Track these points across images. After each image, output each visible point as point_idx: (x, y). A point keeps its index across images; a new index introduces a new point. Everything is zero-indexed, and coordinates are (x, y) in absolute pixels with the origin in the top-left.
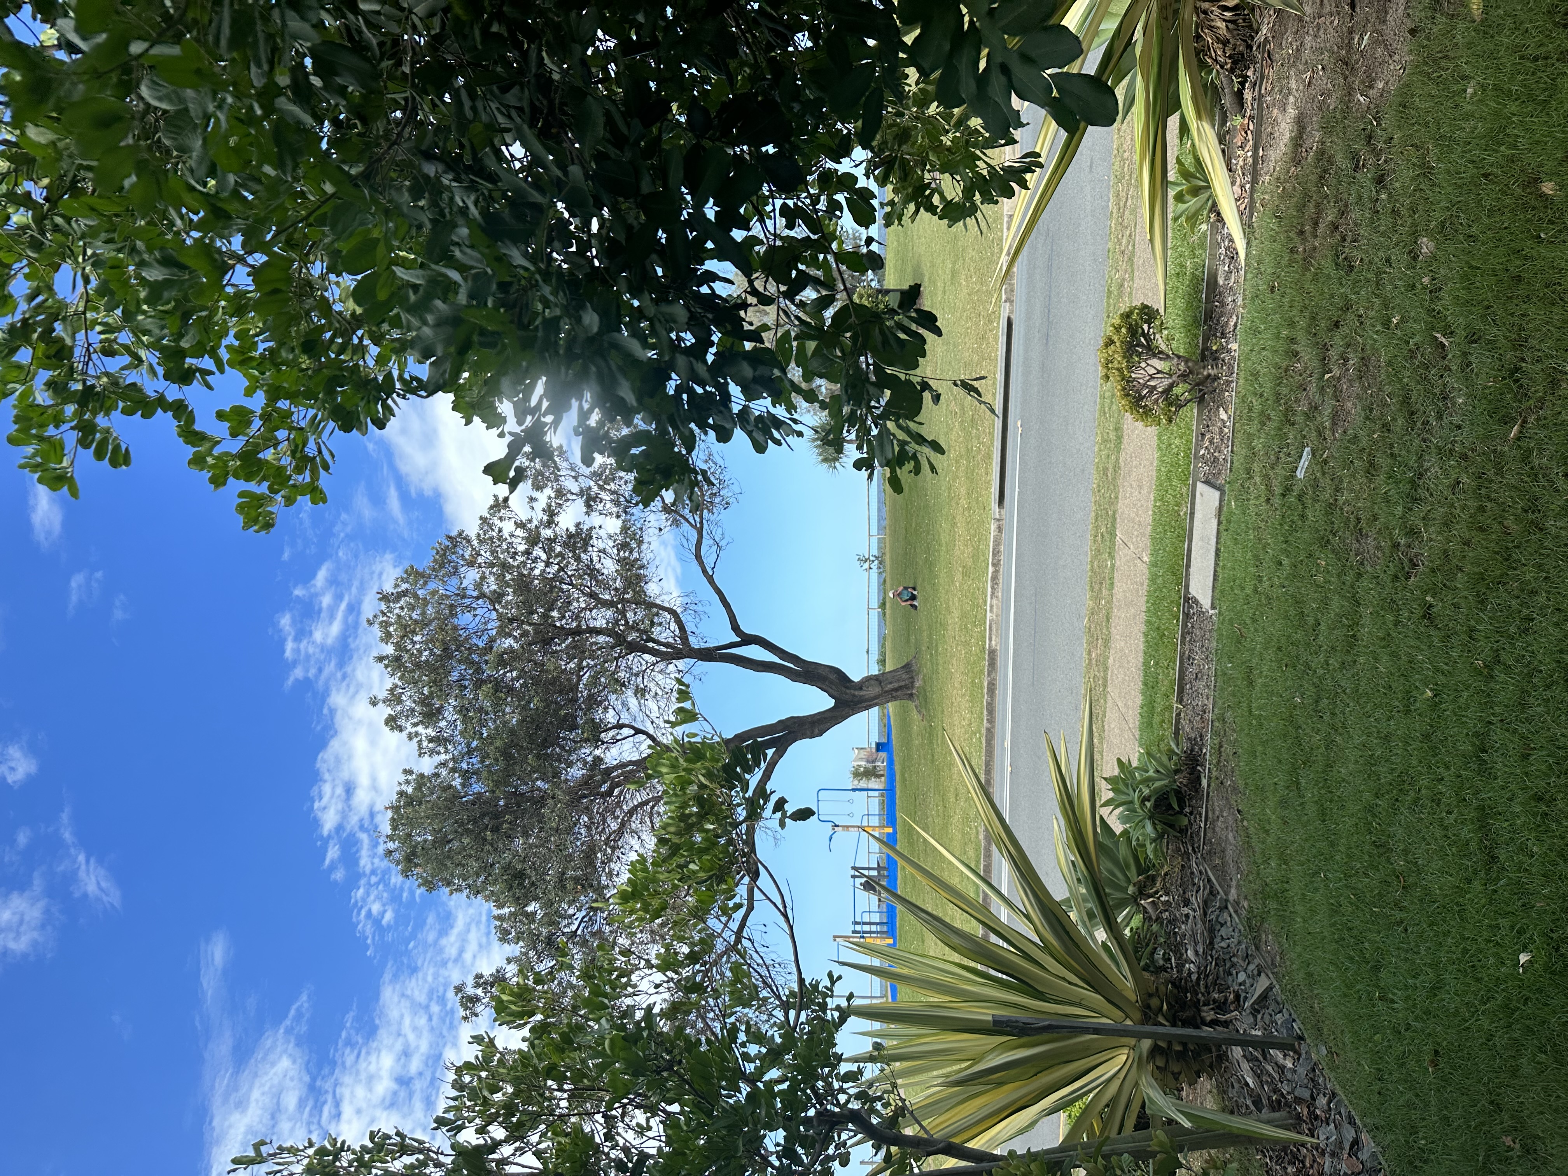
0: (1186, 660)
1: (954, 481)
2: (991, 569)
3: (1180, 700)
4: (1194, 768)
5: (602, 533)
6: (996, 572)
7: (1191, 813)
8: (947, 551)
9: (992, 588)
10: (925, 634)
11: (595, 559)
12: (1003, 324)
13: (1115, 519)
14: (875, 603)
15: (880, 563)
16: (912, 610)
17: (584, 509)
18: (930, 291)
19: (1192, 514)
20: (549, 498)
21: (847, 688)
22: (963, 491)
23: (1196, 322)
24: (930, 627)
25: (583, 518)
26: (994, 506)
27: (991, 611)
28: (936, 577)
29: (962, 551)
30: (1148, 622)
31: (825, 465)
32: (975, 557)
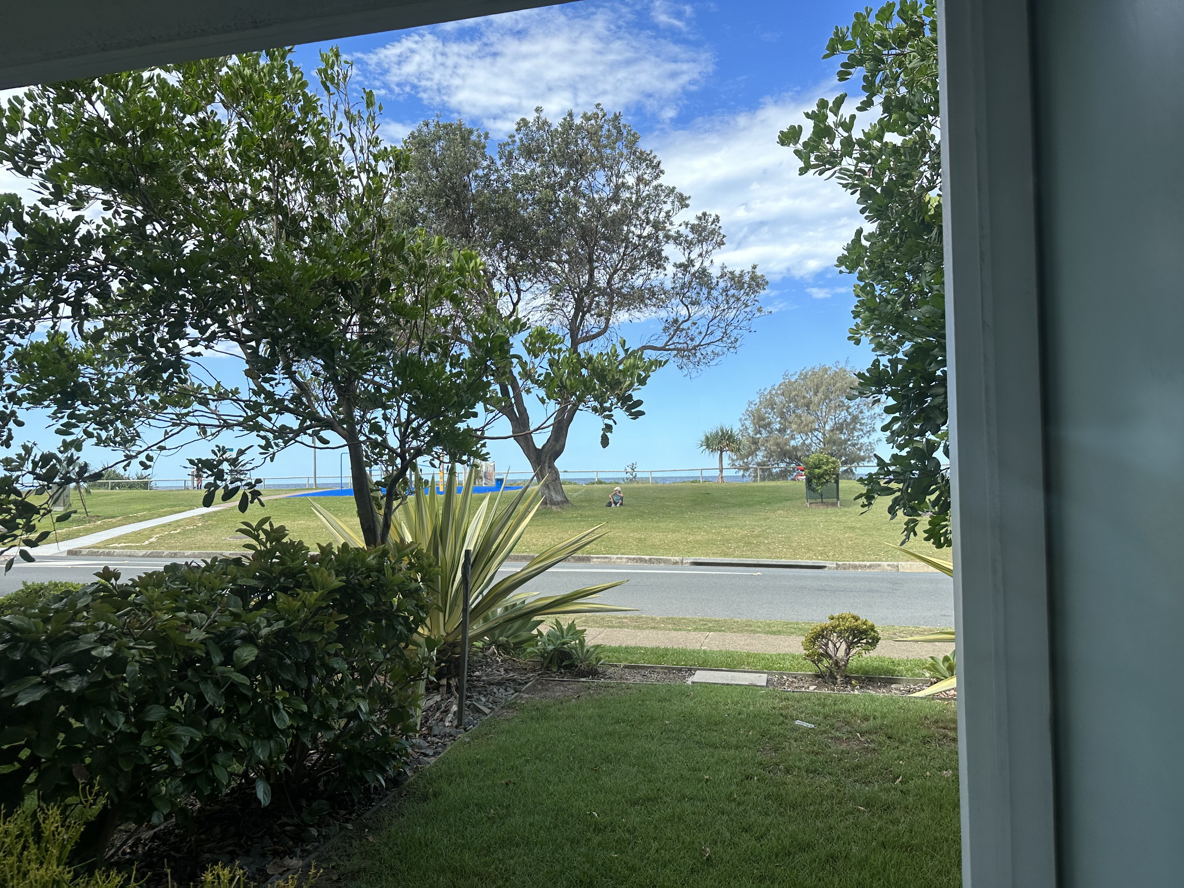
0: (652, 669)
1: (705, 531)
2: (647, 557)
3: (626, 667)
4: (590, 674)
5: (661, 276)
6: (645, 561)
7: (561, 673)
8: (654, 527)
9: (634, 559)
10: (590, 513)
11: (642, 272)
12: (821, 563)
13: (720, 631)
14: (601, 476)
15: (631, 480)
16: (605, 504)
17: (678, 263)
18: (838, 513)
19: (745, 672)
20: (687, 236)
21: (550, 458)
22: (699, 538)
23: (866, 672)
24: (595, 516)
25: (672, 260)
26: (692, 559)
27: (618, 558)
28: (634, 520)
29: (656, 537)
30: (667, 650)
31: (703, 439)
32: (653, 546)
